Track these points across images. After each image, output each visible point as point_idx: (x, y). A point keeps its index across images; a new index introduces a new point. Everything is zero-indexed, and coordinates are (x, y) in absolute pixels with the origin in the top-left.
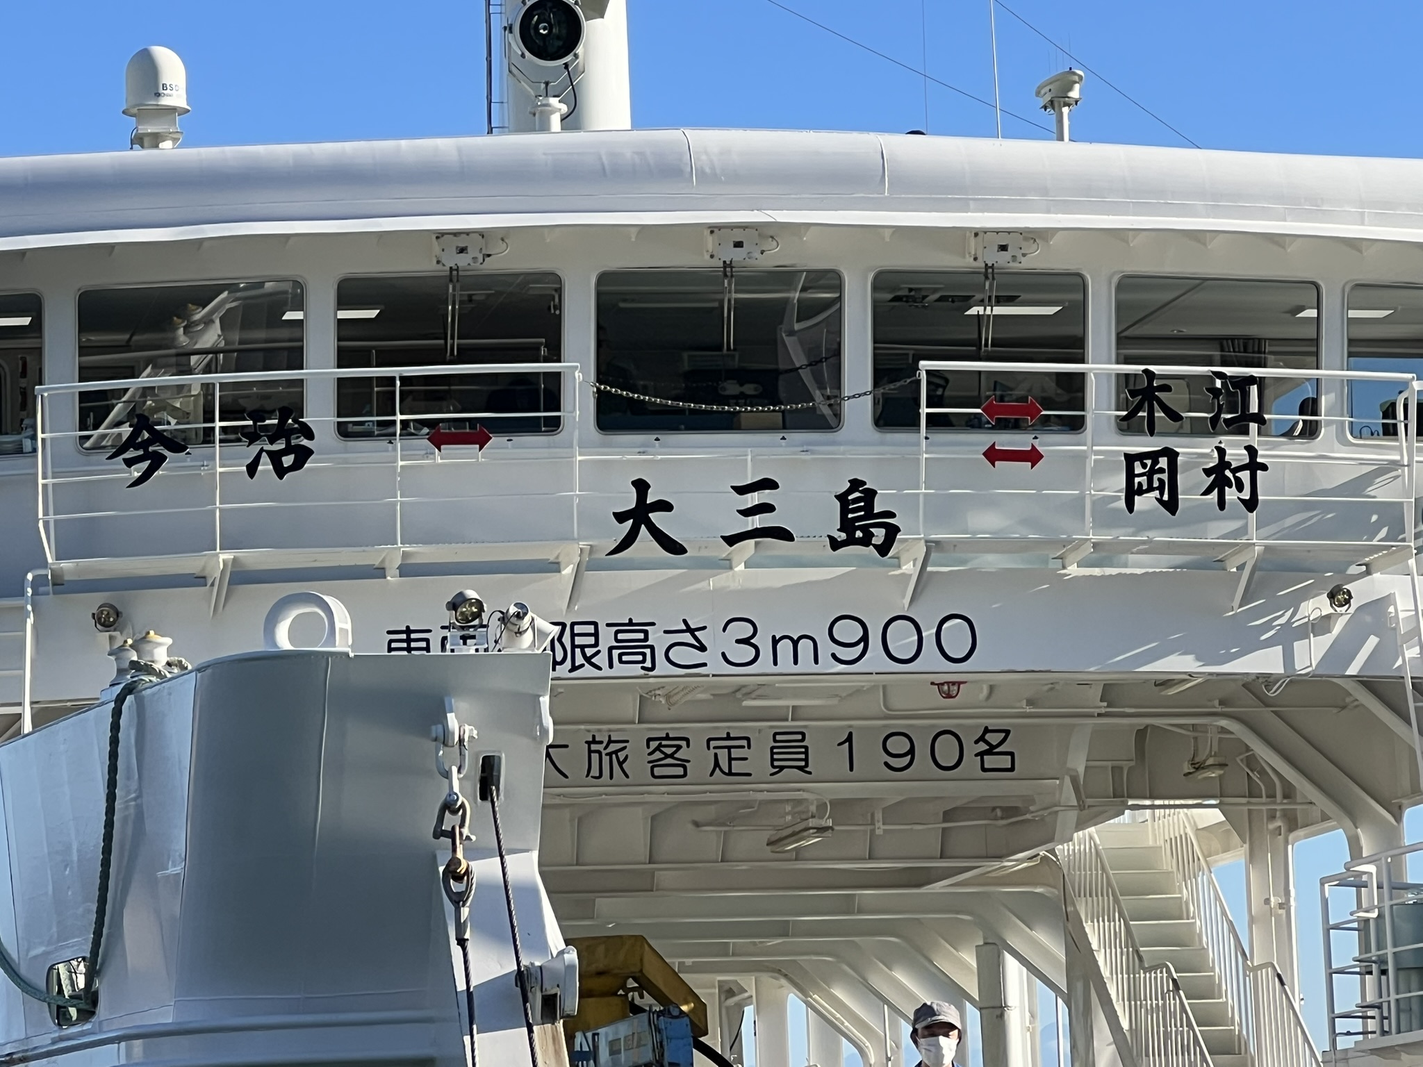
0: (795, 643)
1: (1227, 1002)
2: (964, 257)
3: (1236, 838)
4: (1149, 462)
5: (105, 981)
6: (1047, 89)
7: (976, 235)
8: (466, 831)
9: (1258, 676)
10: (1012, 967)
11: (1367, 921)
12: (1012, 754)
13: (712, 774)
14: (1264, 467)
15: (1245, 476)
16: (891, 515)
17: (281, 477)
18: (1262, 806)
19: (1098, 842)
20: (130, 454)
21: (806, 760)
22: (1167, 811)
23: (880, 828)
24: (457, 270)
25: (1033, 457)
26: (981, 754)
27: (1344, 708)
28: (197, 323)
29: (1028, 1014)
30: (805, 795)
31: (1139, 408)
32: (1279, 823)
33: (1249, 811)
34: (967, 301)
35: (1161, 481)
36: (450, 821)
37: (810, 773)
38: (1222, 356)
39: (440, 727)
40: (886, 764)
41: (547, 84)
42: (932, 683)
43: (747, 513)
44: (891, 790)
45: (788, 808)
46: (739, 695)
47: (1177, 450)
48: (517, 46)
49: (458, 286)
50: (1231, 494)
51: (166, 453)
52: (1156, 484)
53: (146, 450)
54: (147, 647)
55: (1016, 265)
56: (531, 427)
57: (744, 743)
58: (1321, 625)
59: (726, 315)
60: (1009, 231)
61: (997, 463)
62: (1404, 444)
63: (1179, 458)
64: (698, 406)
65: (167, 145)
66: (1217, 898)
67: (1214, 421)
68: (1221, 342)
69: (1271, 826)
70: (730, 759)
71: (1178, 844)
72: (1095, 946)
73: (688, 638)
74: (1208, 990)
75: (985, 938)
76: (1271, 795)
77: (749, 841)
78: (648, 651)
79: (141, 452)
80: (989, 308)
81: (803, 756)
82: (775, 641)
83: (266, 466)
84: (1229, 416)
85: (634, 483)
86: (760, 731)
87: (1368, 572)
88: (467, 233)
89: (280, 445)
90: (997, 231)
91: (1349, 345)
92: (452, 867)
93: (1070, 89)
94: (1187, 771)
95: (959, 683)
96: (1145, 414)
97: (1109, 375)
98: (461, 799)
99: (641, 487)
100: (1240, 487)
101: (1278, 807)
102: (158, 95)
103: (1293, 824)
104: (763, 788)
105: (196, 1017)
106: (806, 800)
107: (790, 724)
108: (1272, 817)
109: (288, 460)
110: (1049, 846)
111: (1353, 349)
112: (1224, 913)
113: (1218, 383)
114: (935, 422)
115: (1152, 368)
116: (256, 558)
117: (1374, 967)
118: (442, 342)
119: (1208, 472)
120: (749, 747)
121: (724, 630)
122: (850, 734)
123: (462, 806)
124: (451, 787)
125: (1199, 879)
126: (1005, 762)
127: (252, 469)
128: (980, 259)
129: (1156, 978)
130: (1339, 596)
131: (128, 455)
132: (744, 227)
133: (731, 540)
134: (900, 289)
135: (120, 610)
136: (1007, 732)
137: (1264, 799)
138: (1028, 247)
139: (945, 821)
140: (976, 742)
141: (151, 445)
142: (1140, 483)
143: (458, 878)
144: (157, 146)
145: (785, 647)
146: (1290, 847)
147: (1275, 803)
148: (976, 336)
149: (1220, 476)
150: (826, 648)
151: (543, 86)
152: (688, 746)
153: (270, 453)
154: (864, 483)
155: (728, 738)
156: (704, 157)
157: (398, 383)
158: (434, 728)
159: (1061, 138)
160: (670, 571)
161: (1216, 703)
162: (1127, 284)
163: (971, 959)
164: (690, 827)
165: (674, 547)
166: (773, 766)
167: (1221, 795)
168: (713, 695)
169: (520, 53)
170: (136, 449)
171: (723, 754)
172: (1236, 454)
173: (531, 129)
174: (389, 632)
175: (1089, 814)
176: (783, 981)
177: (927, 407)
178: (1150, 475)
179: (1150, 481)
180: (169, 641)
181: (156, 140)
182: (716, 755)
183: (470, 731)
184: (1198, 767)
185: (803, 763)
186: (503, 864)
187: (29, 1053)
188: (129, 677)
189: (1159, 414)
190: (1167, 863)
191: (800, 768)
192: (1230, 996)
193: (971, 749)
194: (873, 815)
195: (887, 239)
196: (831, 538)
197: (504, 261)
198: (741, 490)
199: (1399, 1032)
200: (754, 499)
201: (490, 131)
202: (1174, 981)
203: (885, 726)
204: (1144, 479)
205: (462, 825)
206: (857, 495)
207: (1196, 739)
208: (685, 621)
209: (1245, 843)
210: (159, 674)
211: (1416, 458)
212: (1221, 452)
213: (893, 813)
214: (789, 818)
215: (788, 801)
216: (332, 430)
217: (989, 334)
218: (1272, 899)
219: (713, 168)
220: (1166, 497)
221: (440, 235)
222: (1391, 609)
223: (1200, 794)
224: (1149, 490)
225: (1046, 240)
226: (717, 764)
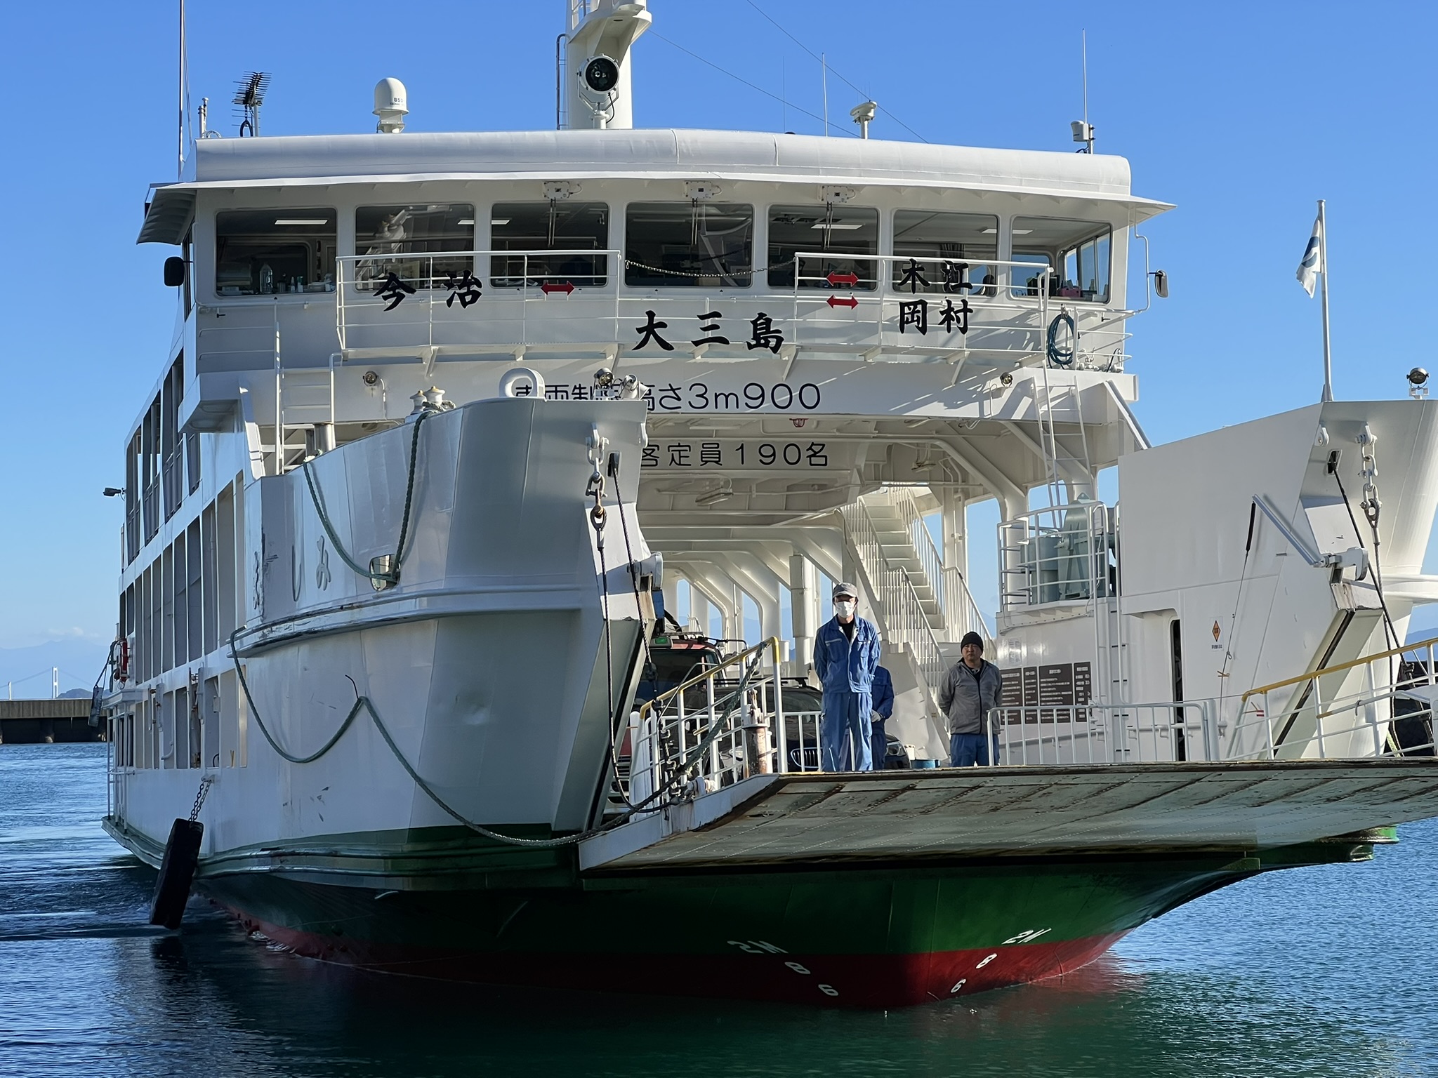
0: (727, 397)
1: (930, 588)
2: (816, 199)
3: (935, 501)
4: (912, 307)
5: (405, 566)
6: (857, 111)
7: (823, 187)
8: (602, 492)
9: (963, 419)
10: (808, 565)
11: (1023, 546)
12: (826, 457)
13: (670, 465)
14: (971, 311)
15: (961, 315)
16: (779, 332)
17: (465, 307)
18: (951, 486)
19: (864, 502)
20: (386, 293)
21: (719, 458)
22: (898, 488)
23: (755, 494)
24: (555, 200)
25: (853, 303)
26: (810, 457)
27: (999, 436)
28: (393, 225)
29: (815, 593)
30: (718, 476)
31: (907, 279)
32: (959, 495)
33: (944, 488)
34: (813, 221)
35: (918, 317)
36: (594, 487)
37: (721, 465)
38: (941, 252)
39: (590, 439)
40: (761, 461)
41: (599, 103)
42: (791, 419)
43: (705, 329)
44: (763, 474)
45: (708, 483)
46: (689, 424)
47: (927, 301)
48: (583, 81)
49: (555, 209)
50: (954, 324)
51: (404, 293)
52: (915, 319)
53: (394, 291)
54: (432, 395)
55: (844, 203)
56: (588, 283)
57: (688, 448)
58: (997, 393)
59: (693, 226)
60: (840, 186)
61: (834, 306)
62: (1042, 300)
63: (928, 305)
64: (675, 273)
65: (396, 131)
66: (926, 532)
67: (946, 286)
68: (940, 245)
69: (956, 497)
70: (680, 457)
71: (904, 505)
72: (861, 557)
73: (671, 393)
74: (920, 581)
75: (794, 552)
76: (956, 481)
77: (686, 500)
78: (651, 400)
79: (391, 293)
80: (828, 225)
81: (718, 456)
82: (716, 396)
83: (457, 301)
84: (953, 284)
85: (647, 313)
86: (696, 442)
87: (1020, 366)
88: (561, 181)
89: (464, 290)
90: (835, 186)
91: (1013, 248)
92: (596, 511)
93: (869, 112)
94: (914, 467)
95: (805, 419)
96: (911, 282)
97: (890, 261)
98: (601, 475)
99: (651, 315)
100: (958, 321)
101: (960, 487)
102: (392, 104)
103: (967, 496)
104: (696, 473)
105: (457, 585)
106: (719, 479)
107: (714, 439)
108: (956, 492)
109: (468, 298)
110: (838, 506)
111: (1015, 250)
112: (929, 541)
113: (948, 267)
114: (803, 284)
115: (915, 258)
116: (449, 349)
117: (1026, 570)
118: (546, 237)
119: (942, 313)
120: (690, 451)
121: (690, 390)
122: (742, 445)
123: (601, 479)
124: (596, 469)
125: (913, 525)
126: (822, 461)
127: (449, 302)
128: (825, 199)
129: (895, 574)
130: (1006, 378)
131: (384, 294)
132: (704, 181)
133: (697, 343)
134: (780, 215)
135: (377, 374)
136: (824, 445)
137: (952, 483)
138: (850, 194)
139: (788, 491)
140: (808, 450)
141: (398, 288)
142: (907, 318)
143: (599, 517)
144: (391, 132)
145: (721, 399)
146: (965, 508)
147: (958, 484)
148: (821, 240)
149: (948, 315)
150: (743, 399)
151: (597, 104)
152: (658, 449)
153: (458, 294)
154: (766, 315)
155: (679, 446)
156: (683, 144)
157: (526, 258)
158: (586, 439)
159: (863, 137)
160: (663, 358)
161: (934, 432)
162: (899, 215)
163: (787, 564)
164: (655, 492)
165: (667, 347)
166: (702, 461)
167: (930, 480)
168: (675, 423)
169: (585, 87)
170: (389, 291)
171: (676, 455)
172: (957, 304)
173: (591, 128)
174: (517, 388)
175: (864, 489)
176: (681, 573)
177: (799, 276)
178: (912, 314)
179: (913, 317)
180: (443, 392)
181: (390, 128)
182: (673, 454)
183: (605, 440)
184: (920, 465)
185: (718, 460)
186: (621, 509)
187: (363, 604)
188: (422, 410)
189: (918, 282)
190: (898, 515)
191: (716, 462)
192: (931, 585)
193: (805, 454)
194: (751, 487)
195: (777, 189)
196: (749, 344)
197: (580, 197)
198: (702, 317)
199: (1041, 603)
200: (709, 322)
201: (558, 129)
202: (906, 576)
203: (761, 441)
204: (909, 316)
205: (601, 489)
206: (762, 321)
207: (918, 450)
208: (670, 385)
209: (942, 505)
210: (439, 409)
211: (1048, 308)
212: (949, 302)
213: (762, 486)
214: (708, 488)
215: (707, 479)
216: (488, 282)
217: (828, 239)
218: (955, 534)
219: (688, 150)
220: (920, 326)
221: (546, 182)
222: (1032, 386)
223: (916, 479)
224: (913, 321)
225: (859, 190)
226: (673, 459)
